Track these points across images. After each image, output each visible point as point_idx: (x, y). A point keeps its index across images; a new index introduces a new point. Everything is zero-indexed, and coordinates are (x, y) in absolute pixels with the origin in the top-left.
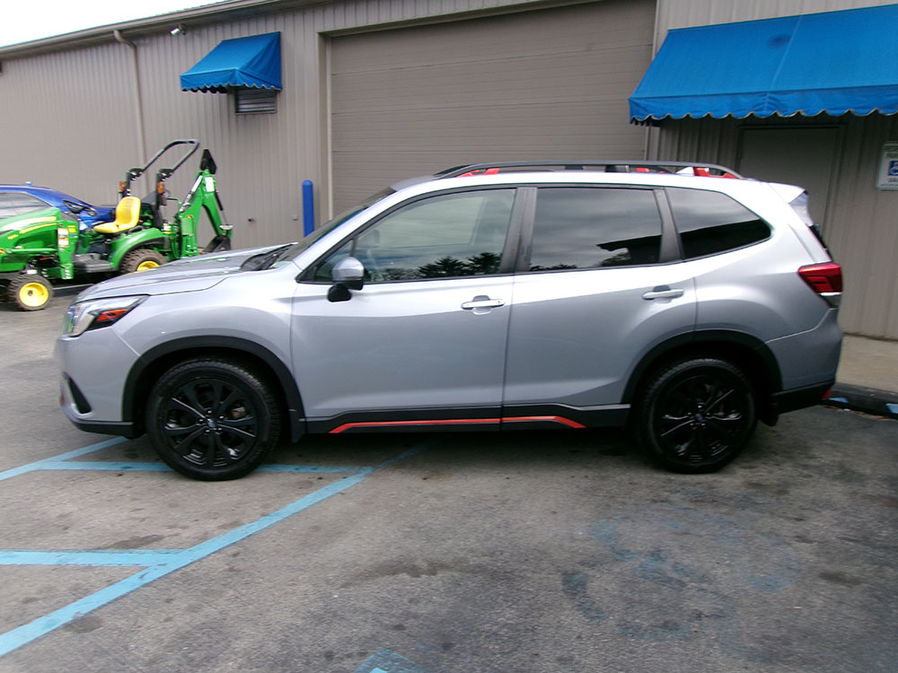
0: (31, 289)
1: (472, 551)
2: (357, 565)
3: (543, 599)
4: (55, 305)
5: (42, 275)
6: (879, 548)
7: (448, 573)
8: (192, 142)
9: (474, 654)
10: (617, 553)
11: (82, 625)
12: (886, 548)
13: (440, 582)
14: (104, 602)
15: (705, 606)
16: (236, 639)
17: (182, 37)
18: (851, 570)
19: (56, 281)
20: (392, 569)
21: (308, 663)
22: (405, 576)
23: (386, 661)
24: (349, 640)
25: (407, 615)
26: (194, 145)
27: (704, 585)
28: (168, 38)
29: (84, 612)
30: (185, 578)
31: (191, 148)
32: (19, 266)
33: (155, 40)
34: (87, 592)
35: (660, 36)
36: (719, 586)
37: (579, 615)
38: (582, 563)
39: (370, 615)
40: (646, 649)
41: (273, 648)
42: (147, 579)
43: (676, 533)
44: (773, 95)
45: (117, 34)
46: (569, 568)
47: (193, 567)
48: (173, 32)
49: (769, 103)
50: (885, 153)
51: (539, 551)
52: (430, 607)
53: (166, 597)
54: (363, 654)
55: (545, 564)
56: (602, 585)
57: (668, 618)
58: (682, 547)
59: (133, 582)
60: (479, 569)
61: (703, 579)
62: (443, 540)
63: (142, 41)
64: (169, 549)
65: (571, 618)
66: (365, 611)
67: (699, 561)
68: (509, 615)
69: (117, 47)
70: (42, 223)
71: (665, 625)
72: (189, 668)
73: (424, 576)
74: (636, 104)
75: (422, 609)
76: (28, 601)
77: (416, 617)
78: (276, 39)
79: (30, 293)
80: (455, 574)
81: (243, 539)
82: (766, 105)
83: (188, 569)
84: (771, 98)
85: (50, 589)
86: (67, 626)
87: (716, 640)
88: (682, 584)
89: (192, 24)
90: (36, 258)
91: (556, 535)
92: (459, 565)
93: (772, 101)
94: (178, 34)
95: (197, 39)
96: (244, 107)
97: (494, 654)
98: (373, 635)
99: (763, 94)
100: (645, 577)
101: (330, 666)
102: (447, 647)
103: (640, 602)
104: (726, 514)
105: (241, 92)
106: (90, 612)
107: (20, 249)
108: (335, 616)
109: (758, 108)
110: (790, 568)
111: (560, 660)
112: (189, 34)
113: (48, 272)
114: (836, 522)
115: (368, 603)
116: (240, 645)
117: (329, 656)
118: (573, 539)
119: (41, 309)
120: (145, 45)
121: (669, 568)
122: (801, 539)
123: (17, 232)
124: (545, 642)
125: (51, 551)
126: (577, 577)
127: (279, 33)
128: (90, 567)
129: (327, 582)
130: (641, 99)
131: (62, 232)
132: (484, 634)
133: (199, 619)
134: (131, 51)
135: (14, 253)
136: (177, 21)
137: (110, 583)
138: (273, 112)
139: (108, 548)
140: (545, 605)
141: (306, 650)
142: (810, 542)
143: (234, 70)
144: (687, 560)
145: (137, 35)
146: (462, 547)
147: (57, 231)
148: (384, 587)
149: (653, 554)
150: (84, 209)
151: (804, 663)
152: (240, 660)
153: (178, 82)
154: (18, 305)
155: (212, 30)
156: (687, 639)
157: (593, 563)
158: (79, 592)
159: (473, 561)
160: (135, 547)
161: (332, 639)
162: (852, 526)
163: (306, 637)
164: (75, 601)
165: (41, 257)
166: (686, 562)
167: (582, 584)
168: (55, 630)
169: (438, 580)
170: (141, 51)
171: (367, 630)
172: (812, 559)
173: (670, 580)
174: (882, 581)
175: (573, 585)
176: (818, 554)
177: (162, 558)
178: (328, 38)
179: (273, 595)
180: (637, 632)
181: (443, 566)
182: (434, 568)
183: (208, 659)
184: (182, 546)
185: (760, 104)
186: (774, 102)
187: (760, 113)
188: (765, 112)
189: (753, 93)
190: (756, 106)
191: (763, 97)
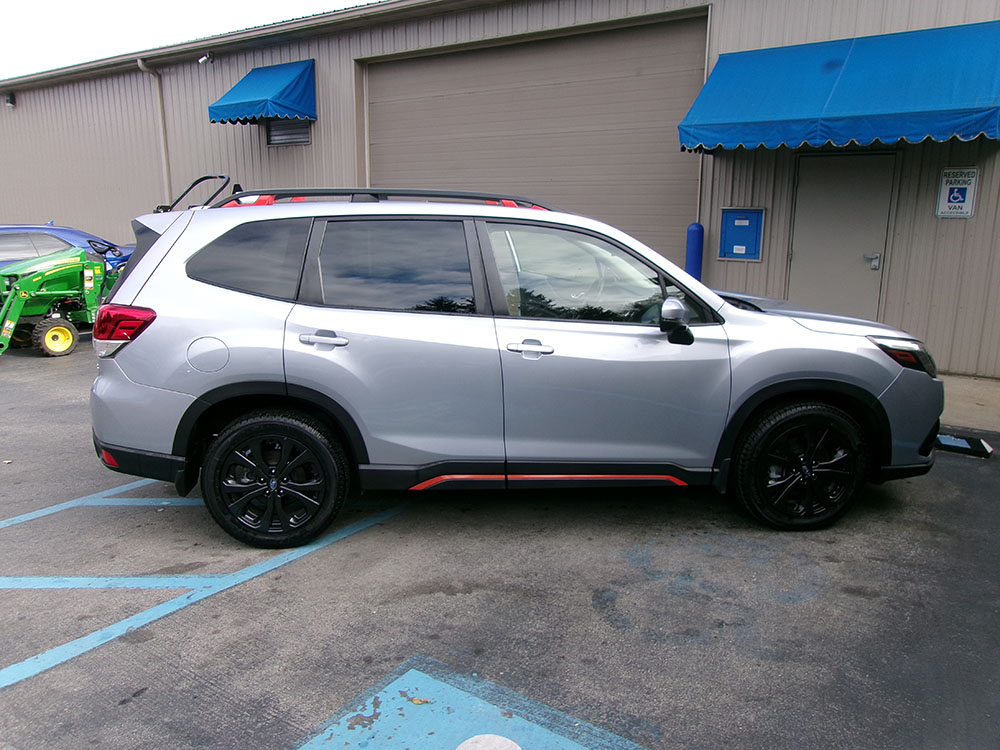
0: (55, 333)
1: (507, 573)
2: (394, 586)
3: (571, 613)
4: (80, 350)
5: (67, 319)
6: (904, 566)
7: (482, 592)
8: (222, 177)
9: (504, 657)
10: (649, 574)
11: (134, 637)
12: (910, 565)
13: (475, 599)
14: (156, 618)
15: (727, 617)
16: (281, 647)
17: (210, 65)
18: (874, 585)
19: (82, 325)
20: (429, 589)
21: (348, 665)
22: (442, 595)
23: (421, 663)
24: (387, 648)
25: (443, 626)
26: (225, 180)
27: (730, 599)
28: (195, 66)
29: (135, 627)
30: (230, 597)
31: (220, 183)
32: (43, 309)
33: (180, 69)
34: (137, 610)
35: (712, 60)
36: (744, 600)
37: (606, 625)
38: (614, 582)
39: (407, 628)
40: (667, 651)
41: (316, 654)
42: (193, 599)
43: (708, 556)
44: (823, 122)
45: (140, 63)
46: (601, 588)
47: (237, 588)
48: (200, 61)
49: (821, 130)
50: (944, 180)
51: (573, 573)
52: (464, 619)
53: (214, 614)
54: (399, 659)
55: (577, 583)
56: (630, 600)
57: (691, 626)
58: (712, 568)
59: (180, 602)
60: (515, 588)
61: (729, 594)
62: (479, 563)
63: (166, 70)
64: (213, 575)
65: (599, 628)
66: (401, 624)
67: (727, 579)
68: (540, 626)
69: (140, 76)
70: (66, 264)
71: (687, 632)
72: (237, 670)
73: (459, 595)
74: (686, 132)
75: (456, 622)
76: (82, 618)
77: (450, 628)
78: (310, 67)
79: (55, 338)
80: (489, 592)
81: (285, 565)
82: (819, 132)
83: (233, 590)
84: (822, 125)
85: (101, 608)
86: (121, 638)
87: (733, 644)
88: (708, 598)
89: (222, 51)
90: (60, 301)
91: (591, 559)
92: (494, 584)
93: (823, 128)
94: (205, 62)
95: (226, 68)
96: (276, 139)
97: (523, 657)
98: (409, 644)
99: (814, 121)
100: (673, 594)
101: (369, 668)
102: (479, 652)
103: (666, 614)
104: (760, 538)
105: (272, 123)
106: (143, 627)
107: (44, 291)
108: (373, 628)
109: (809, 136)
110: (814, 584)
111: (584, 661)
112: (217, 62)
113: (72, 316)
114: (866, 544)
115: (405, 618)
116: (283, 652)
117: (368, 660)
118: (606, 562)
119: (66, 354)
120: (170, 74)
121: (697, 585)
122: (830, 559)
123: (42, 274)
124: (571, 647)
125: (99, 576)
126: (607, 594)
127: (314, 60)
128: (138, 590)
129: (367, 600)
130: (690, 126)
131: (88, 273)
132: (514, 642)
133: (245, 631)
134: (155, 82)
135: (38, 296)
136: (206, 48)
137: (159, 603)
138: (308, 143)
139: (155, 573)
140: (575, 617)
141: (346, 656)
142: (838, 561)
143: (267, 100)
144: (716, 579)
145: (162, 64)
146: (497, 569)
147: (82, 273)
148: (422, 604)
149: (683, 574)
150: (110, 249)
151: (814, 660)
152: (285, 664)
153: (207, 113)
154: (43, 350)
155: (241, 58)
156: (706, 643)
157: (625, 582)
158: (129, 611)
159: (507, 581)
160: (181, 572)
161: (371, 646)
162: (882, 547)
163: (346, 645)
164: (127, 617)
165: (66, 300)
166: (715, 580)
167: (612, 600)
168: (111, 641)
169: (471, 598)
170: (166, 80)
171: (404, 640)
172: (837, 576)
173: (697, 595)
174: (901, 594)
175: (603, 600)
176: (843, 572)
177: (208, 581)
178: (365, 65)
179: (315, 612)
180: (660, 638)
181: (478, 586)
182: (469, 588)
183: (255, 664)
184: (224, 572)
185: (812, 132)
186: (826, 130)
187: (813, 142)
188: (818, 141)
189: (804, 120)
190: (809, 134)
191: (814, 125)
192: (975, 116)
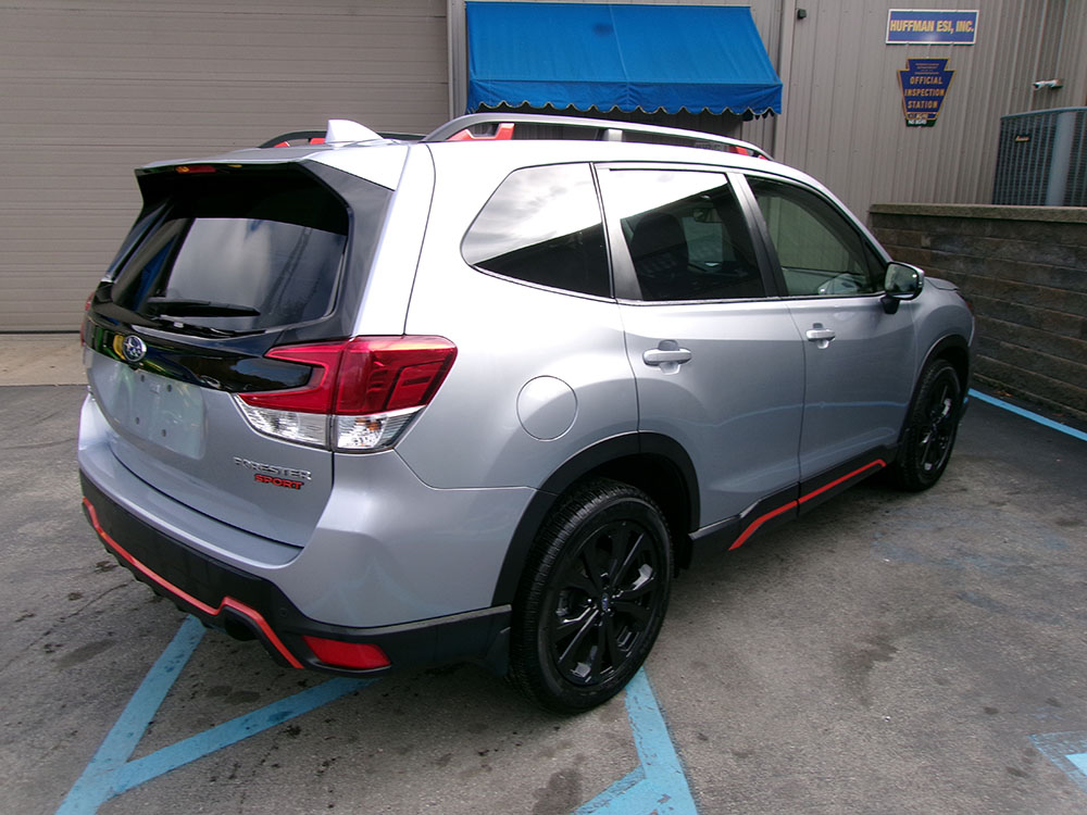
23: (1054, 745)
35: (455, 7)
44: (632, 87)
49: (630, 96)
84: (631, 89)
93: (632, 93)
99: (623, 85)
102: (1055, 704)
109: (620, 101)
185: (622, 97)
186: (635, 95)
187: (623, 107)
188: (628, 107)
189: (614, 83)
190: (618, 98)
191: (623, 90)
192: (763, 92)
